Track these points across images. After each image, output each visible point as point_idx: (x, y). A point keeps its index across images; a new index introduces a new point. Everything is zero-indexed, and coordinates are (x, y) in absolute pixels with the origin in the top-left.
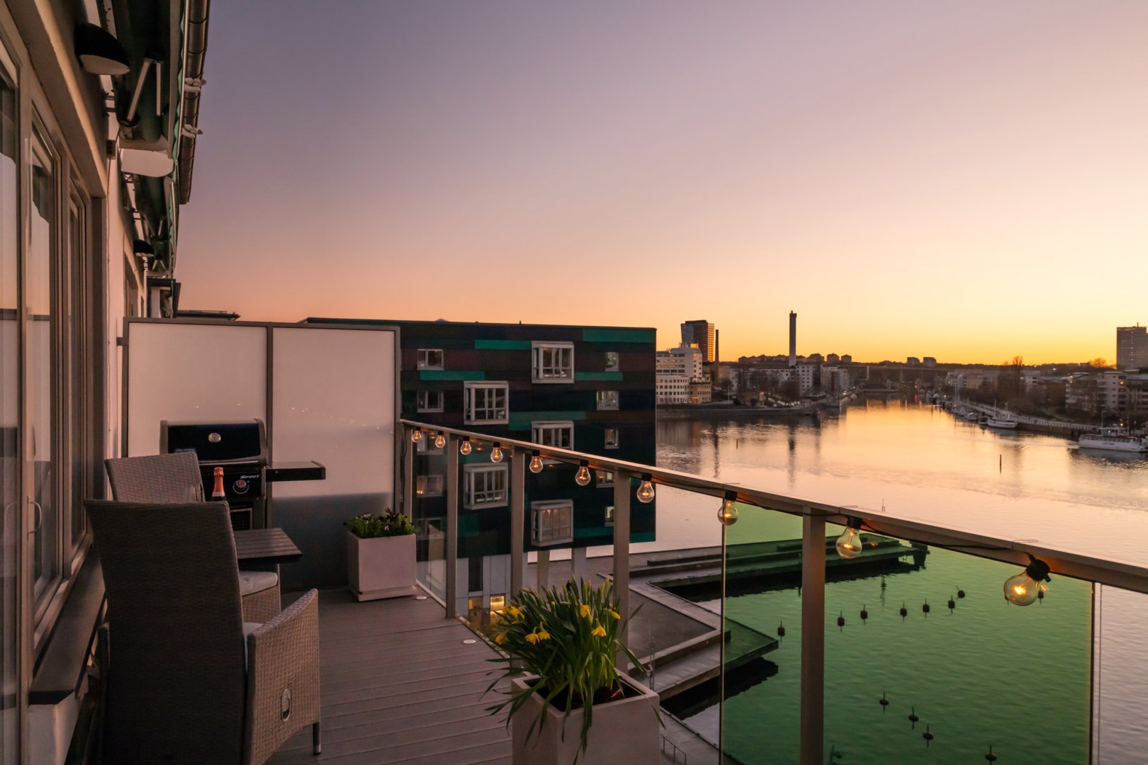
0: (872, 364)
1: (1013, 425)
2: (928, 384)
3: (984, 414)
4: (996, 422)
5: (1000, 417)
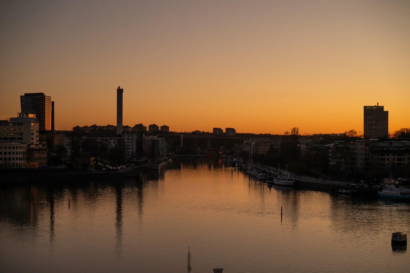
1: (292, 183)
2: (229, 150)
3: (271, 174)
4: (279, 181)
5: (282, 177)
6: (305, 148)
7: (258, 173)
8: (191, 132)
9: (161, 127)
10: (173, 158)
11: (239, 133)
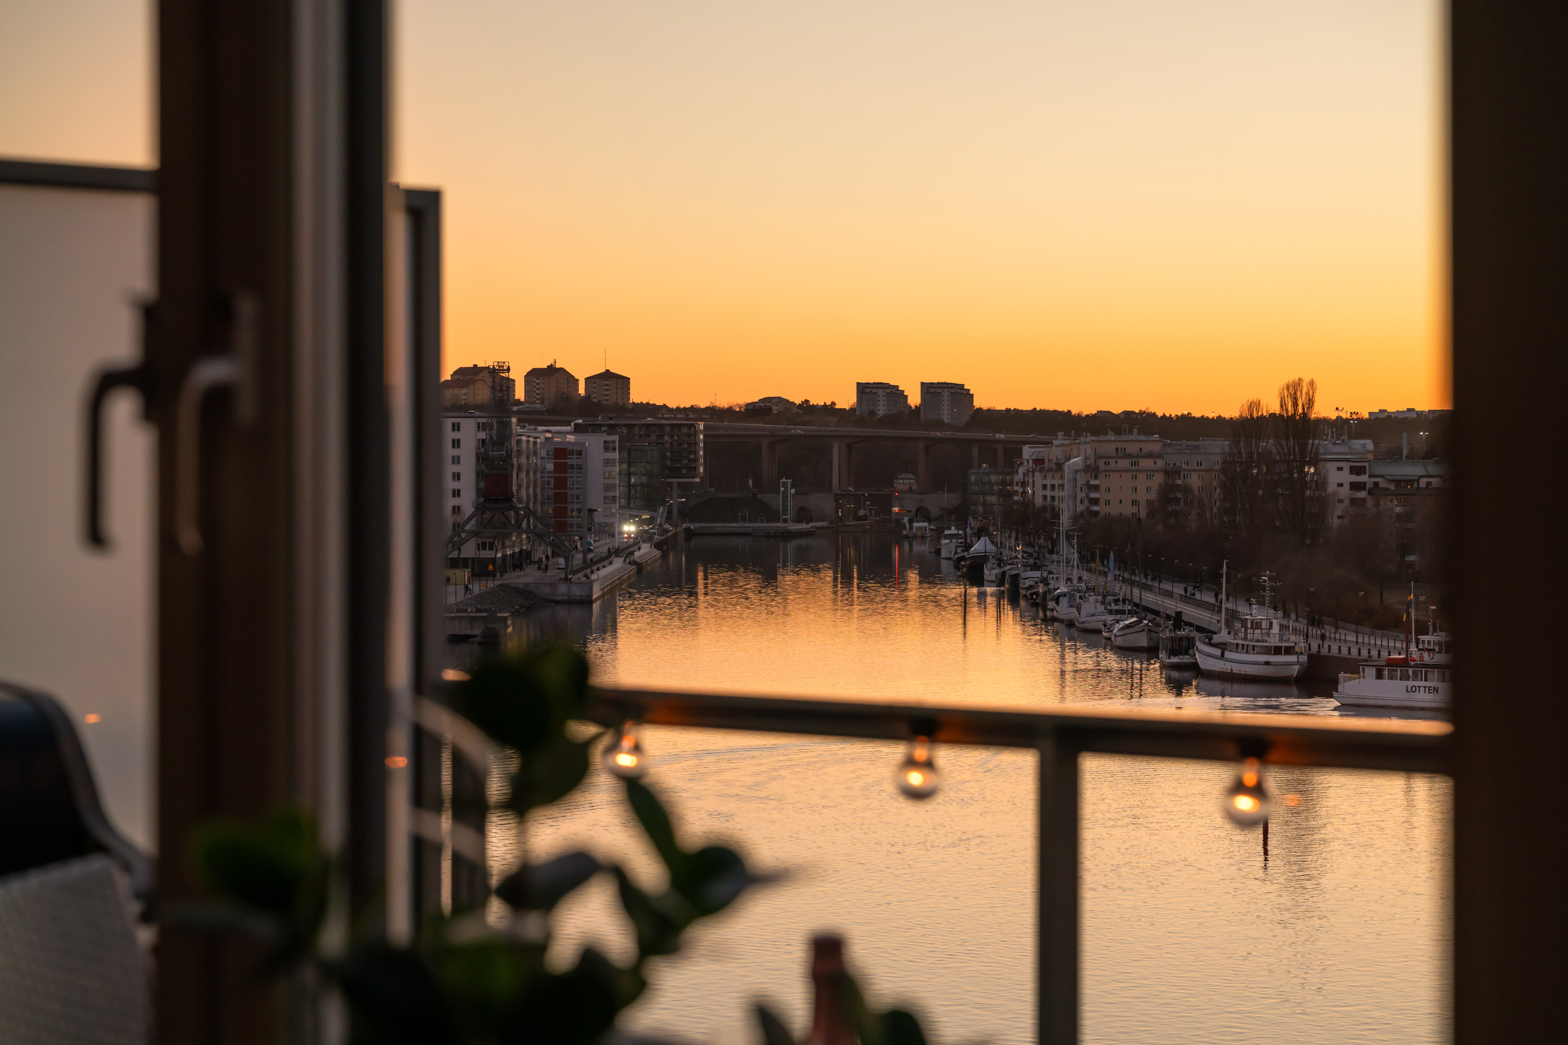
0: (713, 412)
1: (1292, 664)
2: (948, 499)
3: (1178, 620)
4: (1228, 654)
5: (1242, 635)
6: (1347, 487)
7: (1110, 618)
8: (740, 407)
9: (587, 379)
10: (656, 537)
11: (989, 410)
